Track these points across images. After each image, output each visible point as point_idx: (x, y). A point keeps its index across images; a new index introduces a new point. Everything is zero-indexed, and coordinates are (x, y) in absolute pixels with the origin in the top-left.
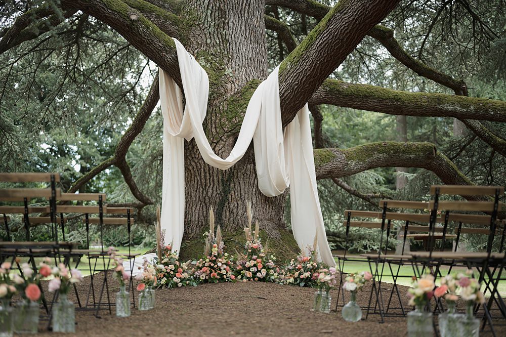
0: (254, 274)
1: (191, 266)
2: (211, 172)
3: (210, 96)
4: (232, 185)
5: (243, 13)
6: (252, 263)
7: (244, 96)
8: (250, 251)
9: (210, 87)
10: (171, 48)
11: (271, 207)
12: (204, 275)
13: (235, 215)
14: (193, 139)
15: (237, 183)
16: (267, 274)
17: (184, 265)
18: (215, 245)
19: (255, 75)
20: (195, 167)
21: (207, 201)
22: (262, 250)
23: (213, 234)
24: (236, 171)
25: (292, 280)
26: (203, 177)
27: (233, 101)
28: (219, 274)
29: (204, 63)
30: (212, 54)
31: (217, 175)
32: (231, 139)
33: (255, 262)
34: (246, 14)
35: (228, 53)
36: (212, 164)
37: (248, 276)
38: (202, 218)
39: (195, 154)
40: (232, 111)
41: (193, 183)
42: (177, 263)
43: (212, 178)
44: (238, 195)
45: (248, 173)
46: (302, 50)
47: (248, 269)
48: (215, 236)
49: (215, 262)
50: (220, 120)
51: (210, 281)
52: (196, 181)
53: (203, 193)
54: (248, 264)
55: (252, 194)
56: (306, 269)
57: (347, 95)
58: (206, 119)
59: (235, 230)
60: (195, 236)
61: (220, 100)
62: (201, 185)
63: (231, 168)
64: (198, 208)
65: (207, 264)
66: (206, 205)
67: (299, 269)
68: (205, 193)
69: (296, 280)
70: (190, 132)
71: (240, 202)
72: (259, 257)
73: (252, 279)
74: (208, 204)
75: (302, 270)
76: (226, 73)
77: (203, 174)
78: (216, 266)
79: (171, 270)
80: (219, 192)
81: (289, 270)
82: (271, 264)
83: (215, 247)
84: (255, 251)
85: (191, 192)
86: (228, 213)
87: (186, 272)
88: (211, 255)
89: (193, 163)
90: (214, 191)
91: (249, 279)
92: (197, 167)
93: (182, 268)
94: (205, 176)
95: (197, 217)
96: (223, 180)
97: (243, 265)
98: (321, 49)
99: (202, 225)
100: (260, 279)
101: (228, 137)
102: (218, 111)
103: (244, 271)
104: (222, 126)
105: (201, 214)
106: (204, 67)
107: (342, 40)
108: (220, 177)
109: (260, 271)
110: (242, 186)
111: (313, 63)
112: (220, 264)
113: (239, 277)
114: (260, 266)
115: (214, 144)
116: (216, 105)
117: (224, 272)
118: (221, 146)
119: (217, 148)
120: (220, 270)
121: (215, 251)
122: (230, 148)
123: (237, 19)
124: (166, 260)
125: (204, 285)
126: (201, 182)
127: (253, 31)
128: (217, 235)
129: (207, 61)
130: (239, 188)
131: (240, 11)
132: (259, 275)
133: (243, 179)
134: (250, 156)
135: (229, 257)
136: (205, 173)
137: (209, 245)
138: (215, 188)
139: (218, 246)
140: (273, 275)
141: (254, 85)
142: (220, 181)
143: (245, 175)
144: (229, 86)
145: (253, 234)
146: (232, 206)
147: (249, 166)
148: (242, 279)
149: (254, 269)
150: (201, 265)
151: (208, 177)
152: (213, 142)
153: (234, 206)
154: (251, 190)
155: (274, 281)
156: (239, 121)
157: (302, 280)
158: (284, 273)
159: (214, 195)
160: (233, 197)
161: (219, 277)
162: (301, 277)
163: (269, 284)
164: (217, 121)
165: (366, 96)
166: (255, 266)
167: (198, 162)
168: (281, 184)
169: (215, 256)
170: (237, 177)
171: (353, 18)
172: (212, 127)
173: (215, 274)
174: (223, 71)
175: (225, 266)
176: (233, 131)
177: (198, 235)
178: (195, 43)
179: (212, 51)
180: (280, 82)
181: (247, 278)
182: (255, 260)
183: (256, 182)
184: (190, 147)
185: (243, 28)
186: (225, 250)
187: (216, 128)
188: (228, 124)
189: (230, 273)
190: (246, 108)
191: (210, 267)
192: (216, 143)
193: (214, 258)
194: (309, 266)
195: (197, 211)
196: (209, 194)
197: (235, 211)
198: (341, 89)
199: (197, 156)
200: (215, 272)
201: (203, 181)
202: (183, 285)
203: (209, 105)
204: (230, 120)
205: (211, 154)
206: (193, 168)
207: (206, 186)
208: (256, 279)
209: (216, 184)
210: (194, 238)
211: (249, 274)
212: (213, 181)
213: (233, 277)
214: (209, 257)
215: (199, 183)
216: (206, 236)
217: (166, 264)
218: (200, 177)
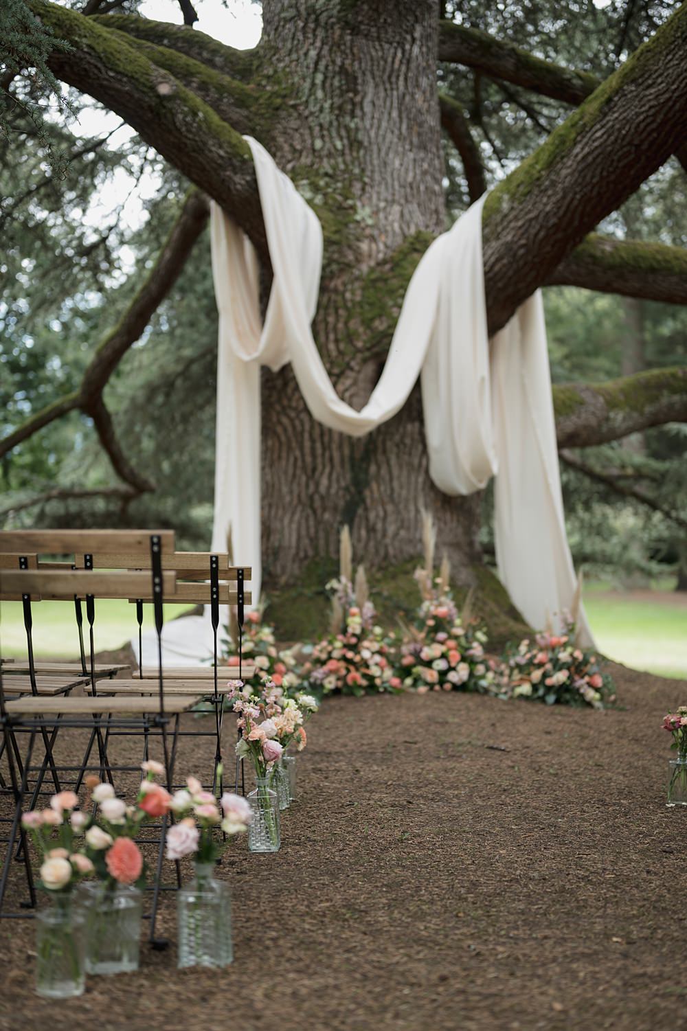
0: (443, 674)
1: (301, 659)
2: (326, 439)
3: (324, 268)
4: (373, 469)
5: (394, 79)
6: (437, 649)
7: (398, 271)
8: (431, 623)
9: (325, 249)
10: (244, 162)
11: (455, 517)
12: (332, 679)
13: (379, 535)
14: (288, 367)
15: (385, 465)
16: (471, 674)
17: (288, 656)
18: (355, 610)
19: (418, 221)
20: (290, 429)
21: (317, 503)
22: (458, 622)
23: (349, 585)
24: (381, 438)
25: (526, 689)
26: (307, 450)
27: (374, 281)
28: (365, 676)
29: (309, 195)
30: (326, 174)
31: (340, 447)
32: (370, 368)
33: (444, 648)
34: (401, 83)
35: (363, 170)
36: (328, 422)
37: (429, 679)
38: (306, 541)
39: (290, 400)
40: (371, 304)
41: (284, 463)
42: (273, 651)
43: (327, 454)
44: (385, 491)
45: (408, 441)
46: (538, 167)
47: (428, 664)
48: (354, 591)
49: (354, 648)
50: (346, 323)
51: (345, 690)
52: (292, 460)
53: (307, 486)
54: (427, 653)
55: (416, 489)
56: (558, 665)
59: (380, 568)
60: (291, 581)
61: (345, 278)
62: (304, 468)
63: (370, 434)
64: (297, 517)
65: (336, 654)
66: (314, 512)
67: (541, 665)
68: (312, 487)
69: (535, 687)
70: (280, 352)
71: (390, 508)
72: (452, 637)
73: (437, 687)
74: (319, 512)
75: (549, 666)
76: (358, 217)
77: (307, 444)
78: (357, 659)
79: (261, 669)
80: (343, 484)
81: (518, 666)
82: (477, 651)
83: (354, 615)
84: (441, 624)
85: (280, 483)
87: (292, 671)
88: (344, 631)
89: (285, 420)
90: (331, 482)
91: (431, 686)
92: (294, 427)
93: (283, 662)
94: (313, 449)
95: (294, 539)
96: (352, 458)
97: (416, 654)
99: (306, 557)
100: (455, 688)
101: (365, 361)
102: (340, 303)
103: (419, 669)
104: (350, 337)
105: (303, 532)
106: (310, 202)
107: (637, 146)
108: (347, 451)
109: (454, 669)
110: (395, 472)
111: (564, 198)
112: (366, 654)
113: (409, 681)
114: (455, 656)
115: (335, 377)
116: (336, 291)
117: (375, 671)
118: (348, 382)
119: (340, 387)
120: (367, 667)
121: (355, 624)
122: (369, 386)
123: (382, 94)
124: (247, 647)
125: (333, 702)
126: (303, 461)
127: (415, 121)
128: (357, 588)
129: (315, 188)
130: (387, 477)
131: (390, 77)
132: (453, 677)
133: (397, 455)
134: (413, 408)
135: (384, 636)
136: (313, 441)
137: (340, 610)
138: (334, 476)
139: (361, 611)
140: (483, 677)
141: (419, 245)
142: (347, 459)
143: (402, 446)
144: (364, 246)
145: (435, 586)
146: (372, 516)
147: (409, 427)
148: (415, 684)
149: (441, 665)
150: (324, 656)
151: (319, 451)
153: (377, 516)
154: (413, 479)
155: (486, 691)
156: (388, 328)
157: (549, 689)
158: (507, 672)
159: (333, 491)
160: (376, 495)
161: (364, 682)
162: (549, 682)
163: (477, 699)
164: (340, 325)
165: (653, 270)
166: (444, 656)
167: (298, 416)
168: (481, 466)
169: (354, 635)
170: (384, 451)
171: (667, 96)
172: (327, 338)
173: (355, 676)
174: (351, 212)
175: (377, 658)
176: (375, 350)
177: (297, 578)
178: (286, 147)
179: (326, 166)
180: (486, 240)
181: (426, 684)
182: (442, 643)
183: (424, 462)
184: (279, 383)
185: (395, 114)
186: (377, 621)
187: (337, 341)
188: (365, 333)
189: (388, 673)
190: (403, 296)
191: (344, 659)
192: (339, 376)
193: (354, 640)
194: (564, 656)
195: (294, 526)
196: (323, 489)
197: (379, 526)
199: (296, 403)
200: (357, 669)
201: (309, 459)
203: (323, 289)
204: (367, 323)
205: (331, 401)
206: (285, 430)
207: (314, 470)
208: (448, 686)
209: (338, 468)
210: (288, 586)
211: (431, 675)
212: (331, 459)
213: (396, 681)
214: (340, 637)
215: (299, 463)
216: (334, 591)
217: (250, 655)
218: (302, 449)
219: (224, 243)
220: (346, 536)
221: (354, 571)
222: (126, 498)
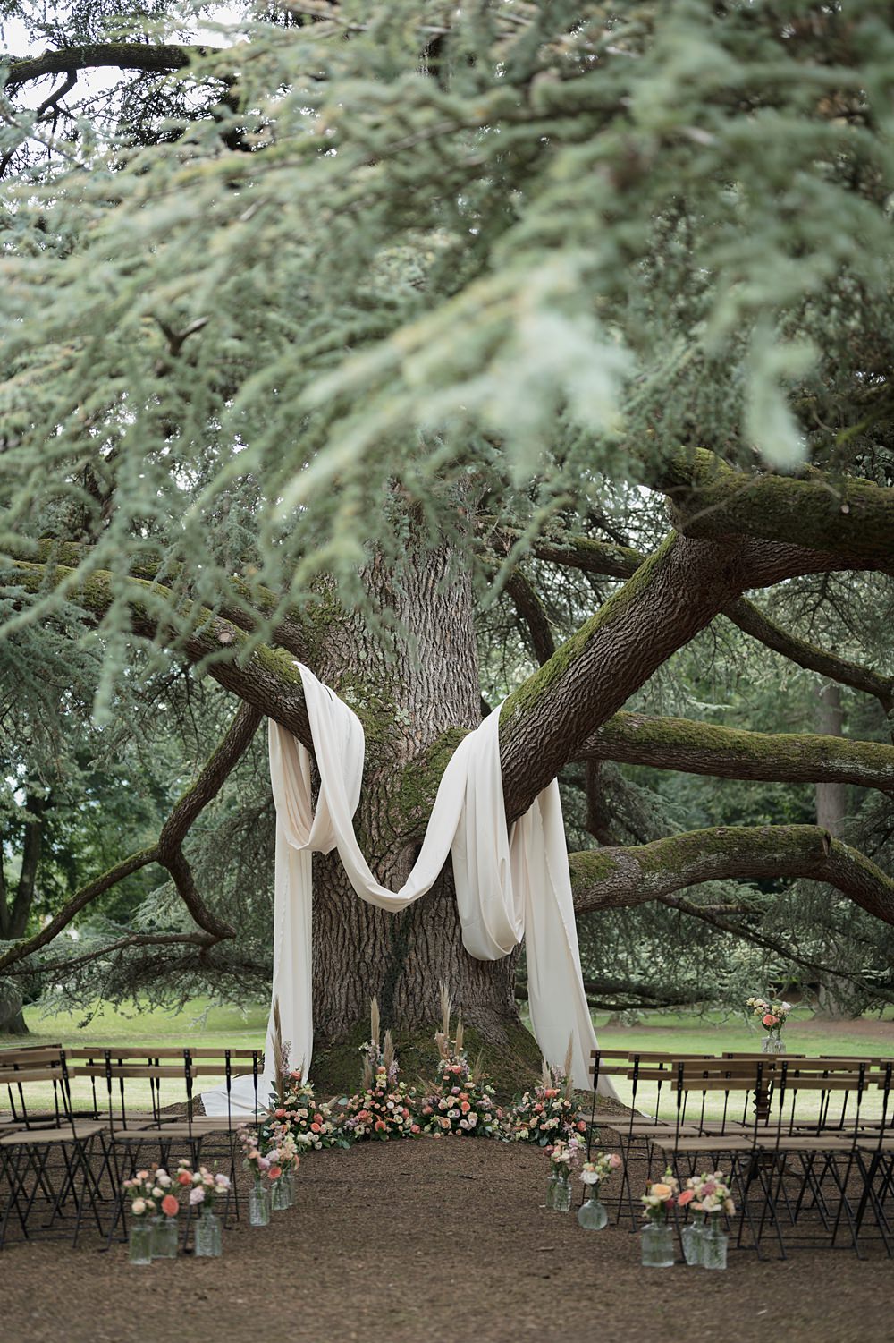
0: (455, 1121)
1: (336, 1109)
2: (370, 913)
3: (366, 764)
4: (412, 938)
5: (428, 597)
6: (452, 1100)
7: (432, 764)
8: (447, 1078)
9: (368, 747)
10: (293, 685)
11: (488, 980)
12: (362, 1126)
13: (417, 998)
14: (335, 852)
15: (422, 936)
16: (480, 1122)
17: (326, 1108)
18: (382, 1068)
19: (452, 718)
20: (339, 904)
21: (363, 970)
22: (469, 1077)
23: (378, 1047)
24: (418, 911)
25: (524, 1133)
26: (354, 924)
27: (412, 773)
28: (389, 1124)
29: (353, 700)
30: (370, 681)
31: (383, 919)
32: (408, 850)
33: (457, 1100)
34: (435, 599)
35: (401, 677)
36: (370, 901)
37: (444, 1126)
38: (354, 1004)
39: (339, 879)
40: (409, 795)
41: (334, 934)
42: (313, 1104)
43: (371, 927)
44: (422, 958)
45: (442, 914)
46: (542, 684)
47: (444, 1113)
48: (382, 1051)
49: (381, 1101)
50: (387, 811)
51: (373, 1136)
52: (341, 931)
53: (354, 955)
54: (443, 1104)
55: (450, 956)
56: (551, 1113)
57: (639, 743)
58: (359, 810)
59: (418, 1028)
60: (341, 1040)
61: (386, 772)
62: (351, 939)
63: (408, 907)
64: (345, 984)
65: (366, 1105)
66: (361, 978)
67: (538, 1113)
68: (358, 956)
69: (532, 1132)
70: (328, 840)
71: (426, 974)
72: (463, 1089)
73: (450, 1133)
74: (365, 978)
75: (544, 1114)
76: (397, 719)
77: (354, 918)
78: (383, 1109)
79: (302, 1119)
80: (385, 954)
81: (519, 1114)
82: (486, 1101)
83: (381, 1072)
84: (456, 1079)
86: (403, 996)
87: (330, 1120)
88: (373, 1087)
89: (334, 897)
90: (375, 952)
91: (445, 1131)
92: (342, 903)
93: (322, 1113)
94: (358, 922)
95: (343, 1002)
96: (393, 930)
97: (434, 1105)
98: (577, 688)
99: (354, 1019)
100: (466, 1133)
101: (403, 845)
102: (382, 795)
103: (436, 1117)
104: (390, 825)
105: (352, 997)
106: (353, 707)
107: (615, 675)
108: (388, 925)
109: (465, 1117)
110: (431, 942)
111: (562, 710)
112: (391, 1105)
113: (427, 1128)
114: (466, 1106)
115: (373, 861)
116: (378, 783)
117: (398, 1119)
118: (389, 864)
119: (381, 869)
120: (392, 1116)
121: (382, 1080)
122: (407, 866)
123: (418, 610)
124: (291, 1100)
125: (362, 1146)
126: (351, 933)
127: (448, 630)
128: (385, 1049)
129: (360, 694)
130: (424, 946)
131: (424, 595)
132: (463, 1123)
133: (433, 926)
134: (446, 882)
135: (408, 1090)
136: (359, 916)
137: (370, 1068)
138: (378, 946)
139: (387, 1069)
140: (490, 1124)
141: (451, 741)
142: (388, 931)
143: (437, 919)
144: (403, 744)
145: (452, 1046)
146: (411, 981)
147: (444, 901)
148: (432, 1131)
149: (454, 1114)
150: (356, 1107)
151: (365, 925)
152: (373, 856)
153: (415, 981)
154: (448, 947)
155: (492, 1135)
156: (424, 815)
157: (543, 1133)
158: (511, 1119)
159: (376, 960)
160: (414, 962)
161: (389, 1129)
162: (542, 1127)
163: (482, 1142)
164: (381, 814)
165: (676, 745)
166: (456, 1106)
167: (344, 894)
168: (505, 935)
169: (381, 1089)
170: (421, 923)
171: (632, 638)
173: (382, 1124)
174: (391, 714)
175: (400, 1109)
176: (413, 834)
177: (346, 1037)
178: (335, 656)
179: (370, 674)
180: (502, 742)
181: (442, 1130)
182: (456, 1096)
183: (457, 933)
184: (330, 864)
185: (429, 626)
186: (400, 1077)
187: (378, 827)
188: (403, 820)
189: (410, 1121)
190: (437, 788)
191: (373, 1109)
192: (380, 859)
193: (381, 1094)
194: (556, 1105)
195: (343, 991)
196: (367, 958)
197: (417, 990)
198: (627, 731)
199: (342, 883)
200: (383, 1119)
201: (355, 931)
202: (323, 1147)
203: (366, 782)
204: (405, 812)
205: (371, 885)
206: (336, 906)
207: (360, 941)
208: (459, 1132)
209: (380, 938)
210: (338, 1044)
211: (445, 1123)
212: (375, 931)
213: (415, 1128)
214: (370, 1091)
215: (348, 935)
216: (365, 1051)
217: (294, 1107)
218: (349, 923)
219: (279, 748)
220: (374, 1005)
221: (382, 1035)
222: (206, 944)
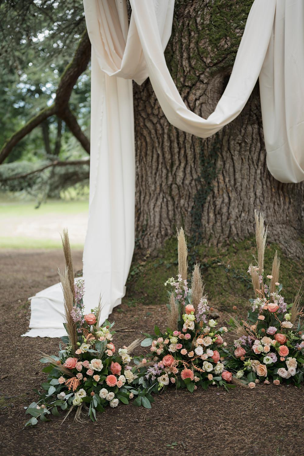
0: (272, 368)
2: (181, 140)
4: (219, 163)
6: (268, 342)
8: (262, 318)
11: (287, 200)
12: (166, 375)
13: (224, 218)
14: (148, 81)
15: (229, 161)
16: (299, 368)
17: (125, 353)
18: (190, 307)
20: (153, 131)
21: (175, 192)
22: (287, 316)
23: (186, 283)
24: (226, 138)
26: (166, 149)
27: (221, 6)
31: (193, 145)
32: (217, 81)
33: (274, 342)
36: (182, 127)
37: (259, 373)
38: (167, 222)
39: (153, 108)
40: (218, 27)
41: (149, 158)
42: (110, 351)
43: (182, 152)
44: (229, 181)
45: (249, 141)
47: (259, 357)
48: (189, 286)
49: (187, 344)
50: (197, 43)
51: (179, 384)
52: (155, 156)
53: (167, 178)
54: (257, 347)
55: (255, 179)
58: (170, 43)
59: (225, 245)
60: (155, 254)
61: (196, 5)
62: (164, 163)
63: (217, 134)
64: (159, 203)
65: (172, 349)
66: (173, 199)
68: (171, 179)
70: (141, 69)
71: (233, 195)
72: (280, 329)
73: (267, 381)
74: (176, 199)
77: (167, 144)
78: (191, 354)
79: (96, 373)
80: (195, 177)
83: (189, 312)
84: (272, 318)
85: (147, 175)
86: (212, 215)
87: (130, 369)
89: (149, 125)
90: (186, 175)
91: (261, 380)
92: (156, 130)
94: (171, 148)
95: (157, 219)
96: (202, 155)
97: (248, 346)
99: (166, 235)
100: (284, 381)
101: (212, 75)
102: (193, 27)
103: (249, 363)
104: (200, 56)
105: (164, 215)
108: (198, 150)
109: (283, 364)
110: (238, 166)
112: (199, 351)
113: (240, 374)
114: (284, 350)
115: (185, 89)
116: (189, 16)
117: (207, 366)
118: (199, 93)
119: (192, 97)
120: (201, 363)
121: (189, 320)
122: (216, 95)
124: (84, 348)
126: (164, 158)
128: (193, 285)
130: (232, 170)
132: (282, 372)
133: (240, 152)
134: (251, 110)
136: (171, 142)
137: (176, 305)
138: (188, 170)
139: (196, 307)
142: (198, 156)
143: (243, 144)
146: (219, 202)
147: (250, 128)
148: (245, 378)
149: (270, 359)
150: (160, 351)
151: (176, 150)
152: (184, 86)
153: (223, 202)
154: (253, 171)
156: (233, 45)
159: (187, 182)
160: (222, 185)
161: (197, 379)
164: (192, 45)
166: (273, 350)
167: (159, 122)
169: (189, 331)
170: (229, 149)
172: (182, 57)
173: (189, 373)
175: (210, 353)
176: (222, 65)
177: (159, 251)
181: (257, 377)
182: (272, 337)
184: (144, 94)
186: (209, 314)
187: (189, 58)
188: (212, 51)
189: (221, 367)
190: (245, 19)
191: (177, 354)
192: (191, 88)
193: (188, 336)
195: (157, 209)
196: (179, 180)
197: (224, 210)
199: (156, 112)
200: (190, 367)
201: (168, 156)
202: (121, 403)
203: (177, 15)
204: (214, 43)
205: (180, 109)
206: (150, 133)
207: (172, 165)
208: (277, 381)
209: (191, 162)
210: (153, 257)
211: (262, 370)
212: (186, 156)
213: (227, 375)
214: (176, 333)
215: (161, 160)
217: (87, 357)
218: (162, 149)
220: (181, 236)
221: (190, 270)
